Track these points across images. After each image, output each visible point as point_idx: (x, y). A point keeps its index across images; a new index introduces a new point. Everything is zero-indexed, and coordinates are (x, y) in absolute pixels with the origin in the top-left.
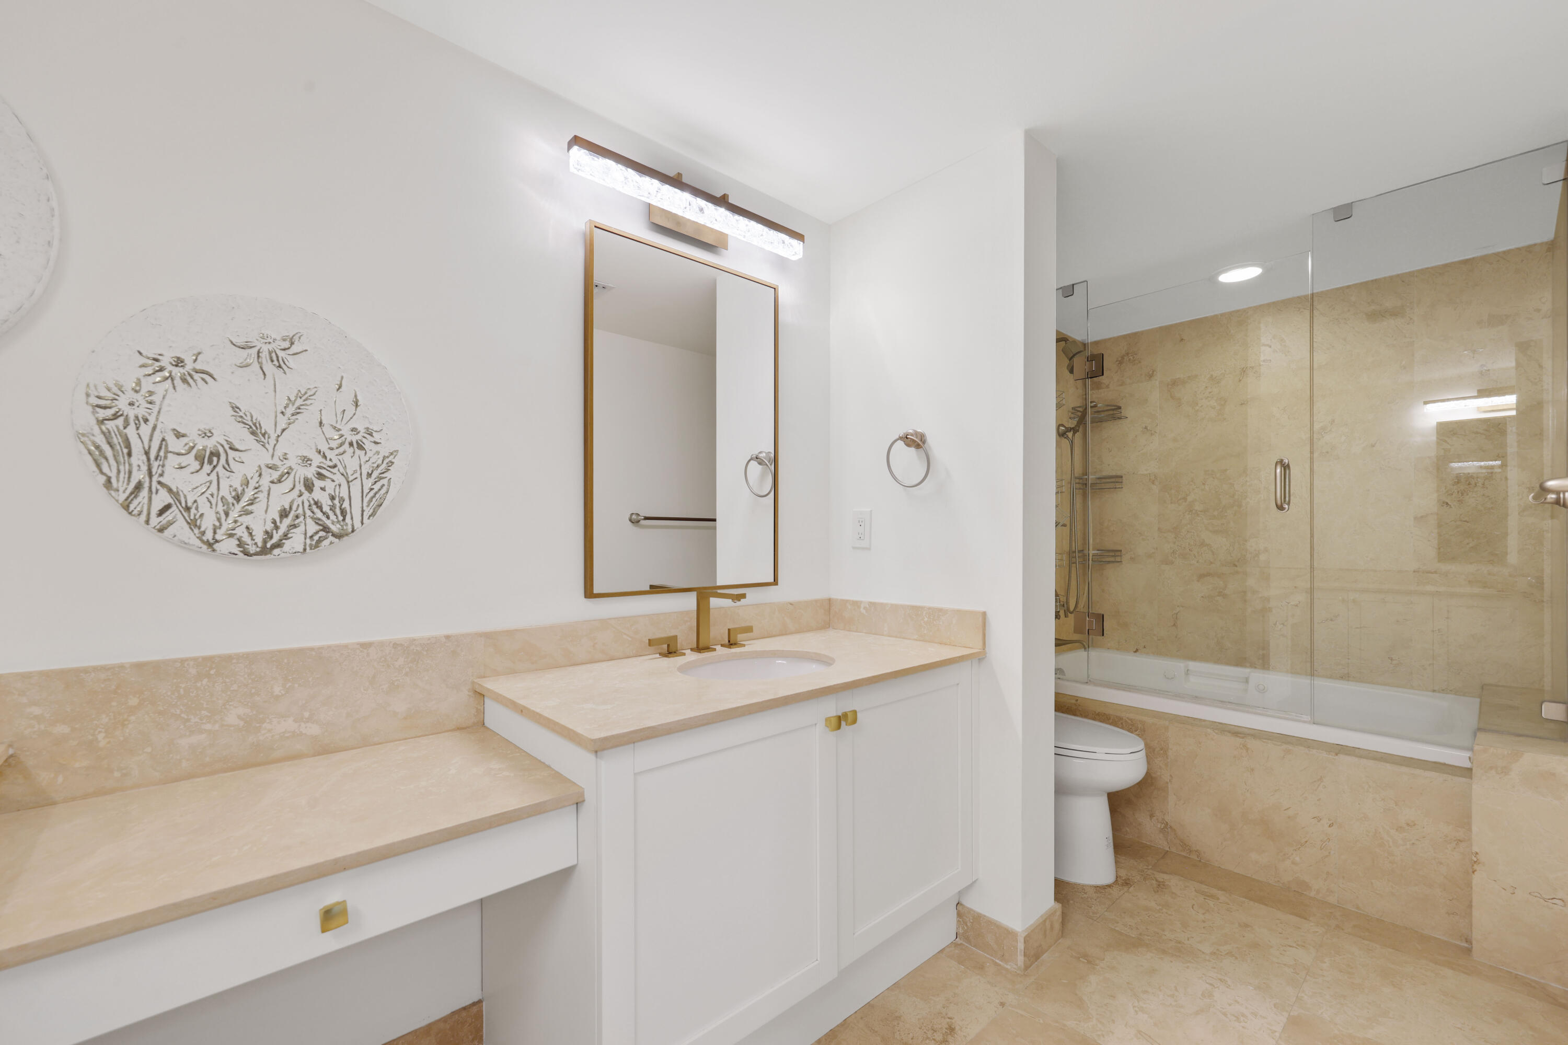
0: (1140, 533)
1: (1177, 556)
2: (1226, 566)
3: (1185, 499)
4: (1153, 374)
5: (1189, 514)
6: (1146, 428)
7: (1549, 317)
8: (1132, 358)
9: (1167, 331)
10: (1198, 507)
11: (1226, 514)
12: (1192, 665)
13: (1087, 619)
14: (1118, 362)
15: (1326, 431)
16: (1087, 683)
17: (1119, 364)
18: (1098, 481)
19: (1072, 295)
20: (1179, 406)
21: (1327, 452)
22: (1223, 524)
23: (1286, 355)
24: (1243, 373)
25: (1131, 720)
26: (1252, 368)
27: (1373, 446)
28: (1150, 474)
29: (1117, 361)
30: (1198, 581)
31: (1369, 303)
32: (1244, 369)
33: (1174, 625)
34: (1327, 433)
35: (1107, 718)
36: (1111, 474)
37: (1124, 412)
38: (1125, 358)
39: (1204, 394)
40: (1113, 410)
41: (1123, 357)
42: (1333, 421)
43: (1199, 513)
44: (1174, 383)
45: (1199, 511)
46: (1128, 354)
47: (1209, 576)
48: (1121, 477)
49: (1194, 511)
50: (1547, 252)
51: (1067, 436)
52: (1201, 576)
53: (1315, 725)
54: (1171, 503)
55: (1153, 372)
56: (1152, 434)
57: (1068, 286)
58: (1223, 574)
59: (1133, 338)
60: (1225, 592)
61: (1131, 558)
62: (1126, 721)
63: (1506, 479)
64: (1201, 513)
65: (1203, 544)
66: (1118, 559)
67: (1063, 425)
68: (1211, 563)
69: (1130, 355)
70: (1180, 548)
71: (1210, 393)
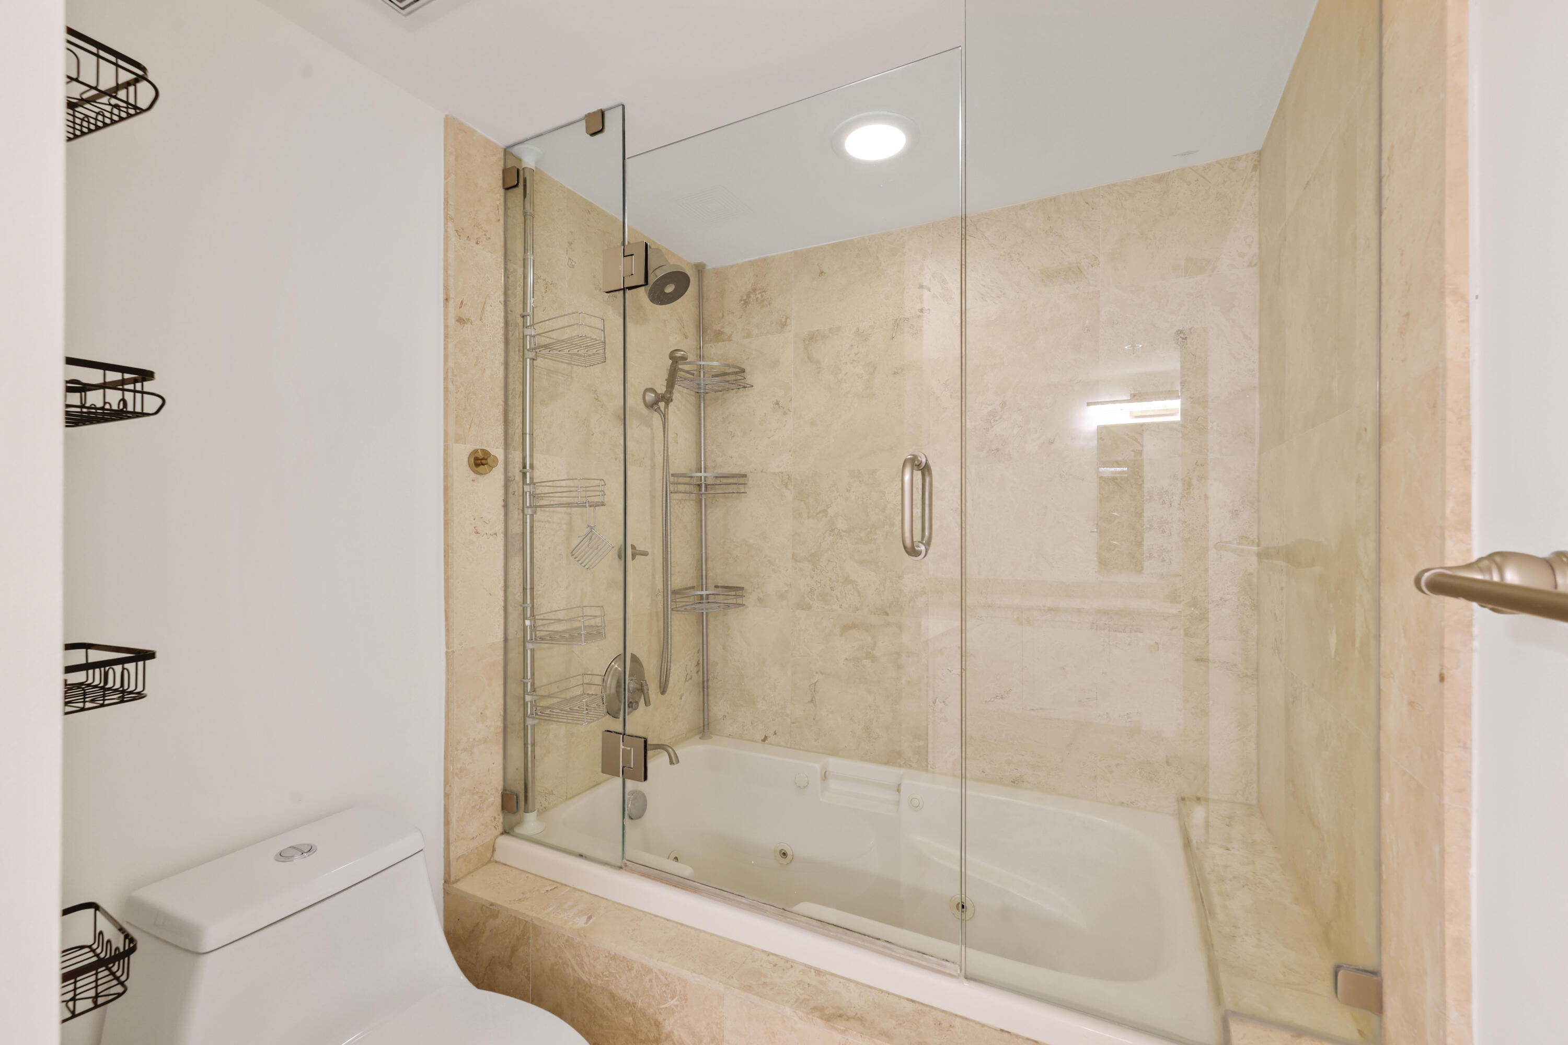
0: (769, 561)
1: (815, 597)
2: (875, 614)
3: (825, 512)
4: (786, 322)
5: (830, 535)
6: (777, 403)
7: (1255, 265)
8: (759, 296)
9: (803, 257)
10: (841, 524)
11: (875, 537)
12: (835, 764)
13: (622, 747)
14: (742, 302)
15: (996, 418)
16: (621, 868)
17: (744, 304)
18: (718, 481)
19: (601, 131)
20: (819, 373)
21: (997, 450)
22: (871, 552)
23: (948, 303)
24: (896, 328)
25: (665, 975)
26: (908, 319)
27: (1052, 443)
28: (782, 473)
29: (741, 300)
30: (841, 635)
31: (1046, 232)
32: (898, 321)
33: (812, 701)
34: (997, 421)
35: (628, 967)
36: (734, 472)
37: (749, 379)
38: (752, 296)
39: (848, 355)
40: (736, 373)
41: (748, 296)
42: (1004, 404)
43: (843, 534)
44: (813, 338)
45: (845, 532)
46: (754, 290)
47: (854, 628)
48: (745, 476)
49: (836, 531)
50: (1252, 172)
51: (659, 408)
52: (846, 628)
53: (966, 984)
54: (809, 517)
55: (786, 319)
56: (785, 414)
57: (594, 112)
58: (871, 625)
59: (761, 266)
60: (874, 652)
61: (759, 599)
62: (657, 976)
63: (1206, 497)
64: (845, 534)
65: (847, 580)
66: (740, 601)
67: (652, 390)
68: (857, 609)
69: (758, 292)
70: (819, 585)
71: (856, 354)
